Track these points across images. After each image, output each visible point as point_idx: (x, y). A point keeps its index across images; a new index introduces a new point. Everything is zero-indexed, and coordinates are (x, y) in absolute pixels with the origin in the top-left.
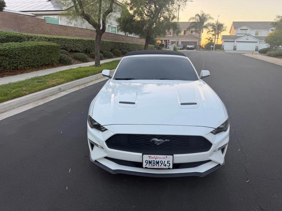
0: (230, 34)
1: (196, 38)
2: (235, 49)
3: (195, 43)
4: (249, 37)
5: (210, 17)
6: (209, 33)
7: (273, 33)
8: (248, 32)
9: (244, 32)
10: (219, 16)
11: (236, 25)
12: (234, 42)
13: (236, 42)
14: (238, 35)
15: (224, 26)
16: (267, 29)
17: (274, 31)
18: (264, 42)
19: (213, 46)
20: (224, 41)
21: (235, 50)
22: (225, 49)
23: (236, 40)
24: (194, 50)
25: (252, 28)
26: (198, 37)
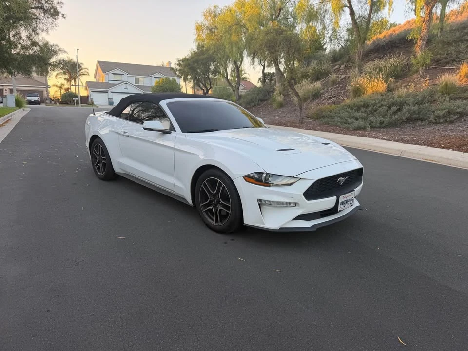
0: (95, 79)
3: (41, 93)
4: (128, 86)
6: (59, 76)
7: (161, 81)
8: (125, 78)
9: (118, 78)
10: (78, 50)
11: (105, 67)
12: (107, 92)
13: (111, 92)
14: (111, 82)
16: (149, 76)
17: (161, 80)
19: (77, 99)
20: (92, 91)
21: (112, 105)
22: (95, 103)
23: (110, 90)
24: (43, 106)
25: (129, 73)
26: (45, 83)
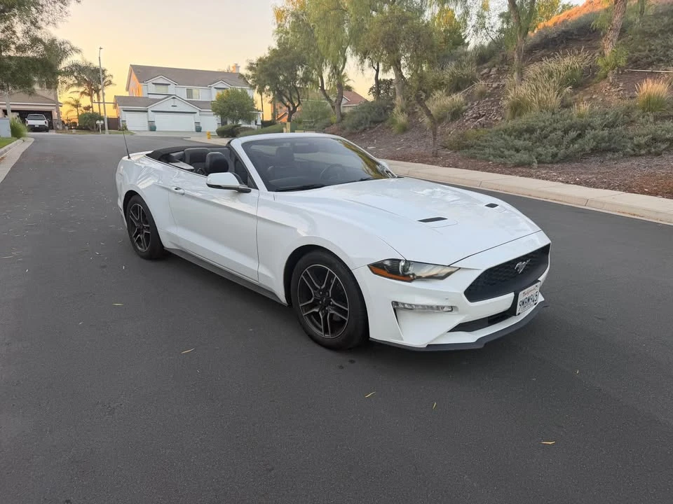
0: (128, 93)
1: (47, 100)
2: (153, 129)
3: (48, 114)
4: (177, 102)
5: (72, 49)
8: (172, 89)
9: (162, 90)
10: (101, 49)
11: (142, 73)
12: (147, 112)
13: (153, 111)
14: (151, 97)
15: (107, 73)
16: (207, 86)
17: (224, 92)
18: (212, 113)
19: (102, 122)
20: (124, 111)
21: (155, 130)
22: (129, 128)
23: (150, 108)
24: (52, 133)
25: (178, 83)
26: (54, 99)
